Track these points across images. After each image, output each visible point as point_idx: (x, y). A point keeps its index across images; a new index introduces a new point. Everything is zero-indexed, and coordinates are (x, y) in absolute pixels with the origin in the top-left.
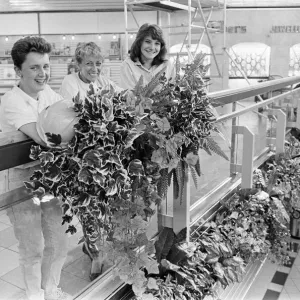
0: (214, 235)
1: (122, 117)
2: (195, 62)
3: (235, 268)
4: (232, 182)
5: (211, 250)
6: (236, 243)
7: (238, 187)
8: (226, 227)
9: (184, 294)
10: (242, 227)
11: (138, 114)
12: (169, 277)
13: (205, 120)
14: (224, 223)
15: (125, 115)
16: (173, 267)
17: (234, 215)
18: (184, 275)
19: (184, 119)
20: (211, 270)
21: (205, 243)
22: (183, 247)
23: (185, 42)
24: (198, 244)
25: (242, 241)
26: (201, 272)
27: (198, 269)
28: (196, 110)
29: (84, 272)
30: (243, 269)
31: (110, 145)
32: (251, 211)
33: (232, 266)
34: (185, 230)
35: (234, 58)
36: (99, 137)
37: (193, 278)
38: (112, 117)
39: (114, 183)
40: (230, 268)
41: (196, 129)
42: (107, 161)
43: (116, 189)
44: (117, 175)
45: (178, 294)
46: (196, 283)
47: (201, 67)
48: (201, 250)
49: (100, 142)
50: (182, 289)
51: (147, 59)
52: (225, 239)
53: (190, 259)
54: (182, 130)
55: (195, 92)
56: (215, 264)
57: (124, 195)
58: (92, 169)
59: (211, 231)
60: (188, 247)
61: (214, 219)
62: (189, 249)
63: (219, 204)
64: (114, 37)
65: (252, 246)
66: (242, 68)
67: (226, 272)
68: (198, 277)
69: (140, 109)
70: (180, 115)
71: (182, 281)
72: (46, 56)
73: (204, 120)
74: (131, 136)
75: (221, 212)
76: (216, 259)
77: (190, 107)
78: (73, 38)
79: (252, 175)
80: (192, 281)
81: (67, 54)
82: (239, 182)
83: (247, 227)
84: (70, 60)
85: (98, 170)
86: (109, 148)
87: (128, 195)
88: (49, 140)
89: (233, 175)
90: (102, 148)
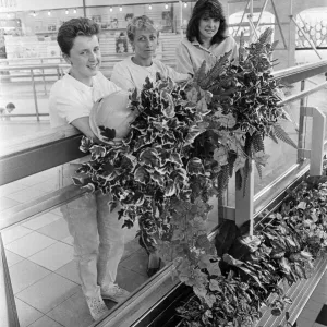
0: (280, 228)
1: (182, 113)
2: (261, 40)
3: (302, 264)
4: (299, 169)
5: (277, 245)
6: (304, 237)
7: (306, 174)
8: (292, 218)
9: (247, 292)
10: (311, 219)
11: (200, 110)
12: (231, 273)
13: (272, 106)
14: (291, 214)
15: (185, 111)
16: (235, 262)
17: (302, 205)
18: (248, 271)
19: (248, 105)
20: (276, 265)
21: (270, 237)
22: (247, 241)
23: (247, 11)
24: (262, 237)
25: (311, 235)
26: (266, 268)
27: (262, 265)
28: (262, 94)
29: (141, 266)
30: (311, 265)
31: (169, 143)
32: (320, 201)
33: (299, 261)
34: (248, 223)
35: (301, 25)
36: (157, 134)
37: (257, 274)
38: (173, 113)
39: (172, 183)
40: (297, 263)
41: (261, 117)
42: (167, 160)
43: (174, 190)
44: (176, 175)
45: (241, 291)
46: (261, 280)
47: (268, 46)
48: (265, 243)
49: (159, 139)
50: (245, 287)
51: (206, 38)
52: (292, 232)
53: (254, 253)
54: (245, 117)
55: (261, 74)
56: (280, 259)
57: (183, 196)
58: (149, 168)
59: (276, 222)
60: (252, 240)
61: (279, 210)
62: (253, 243)
63: (285, 193)
64: (167, 7)
65: (322, 240)
66: (311, 37)
67: (293, 268)
68: (263, 274)
69: (203, 104)
70: (244, 100)
71: (245, 278)
72: (95, 37)
73: (270, 106)
74: (193, 134)
75: (286, 202)
76: (283, 254)
77: (255, 91)
78: (121, 9)
79: (323, 161)
80: (256, 278)
81: (115, 27)
82: (307, 168)
83: (316, 220)
84: (118, 33)
85: (156, 168)
86: (167, 147)
87: (188, 196)
88: (102, 134)
89: (301, 161)
90: (160, 146)
